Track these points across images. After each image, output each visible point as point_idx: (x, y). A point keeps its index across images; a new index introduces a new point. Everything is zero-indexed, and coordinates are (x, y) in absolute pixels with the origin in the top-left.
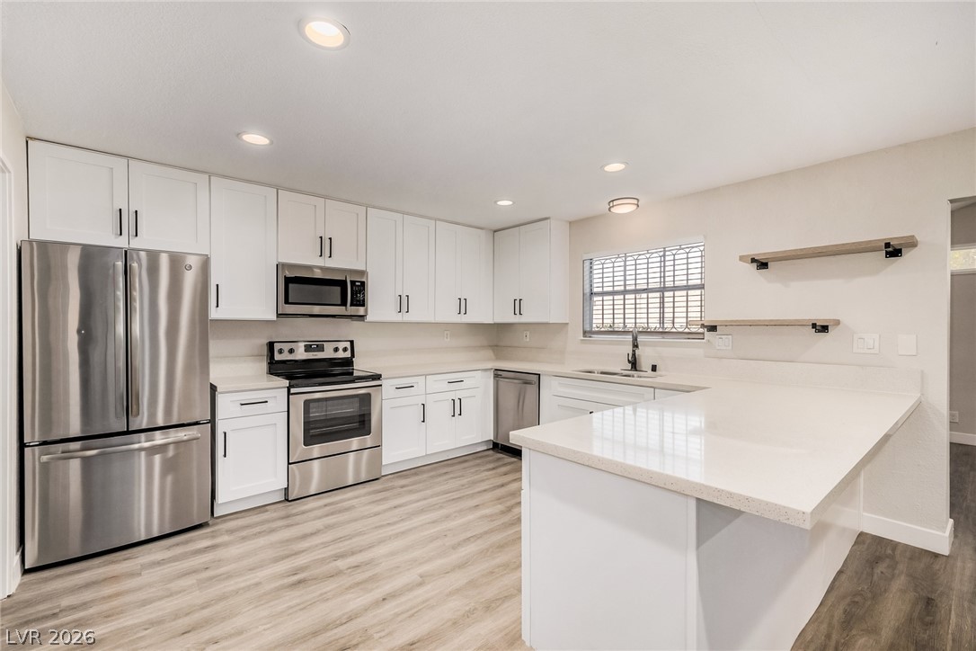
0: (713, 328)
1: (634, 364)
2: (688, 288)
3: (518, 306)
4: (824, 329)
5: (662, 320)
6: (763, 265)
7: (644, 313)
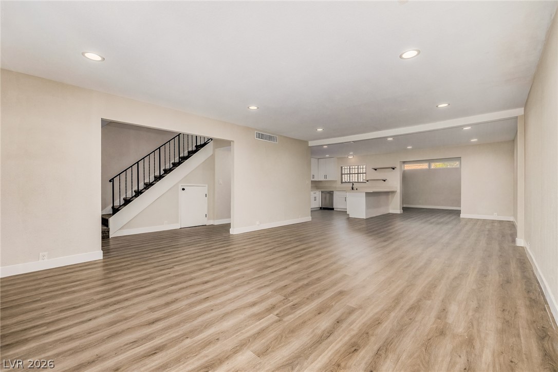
0: (368, 181)
1: (353, 189)
2: (363, 173)
3: (326, 177)
4: (385, 181)
5: (358, 180)
6: (376, 170)
7: (354, 178)
